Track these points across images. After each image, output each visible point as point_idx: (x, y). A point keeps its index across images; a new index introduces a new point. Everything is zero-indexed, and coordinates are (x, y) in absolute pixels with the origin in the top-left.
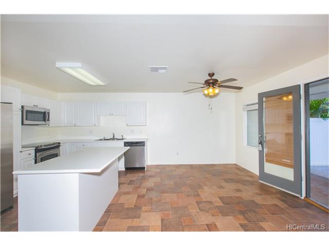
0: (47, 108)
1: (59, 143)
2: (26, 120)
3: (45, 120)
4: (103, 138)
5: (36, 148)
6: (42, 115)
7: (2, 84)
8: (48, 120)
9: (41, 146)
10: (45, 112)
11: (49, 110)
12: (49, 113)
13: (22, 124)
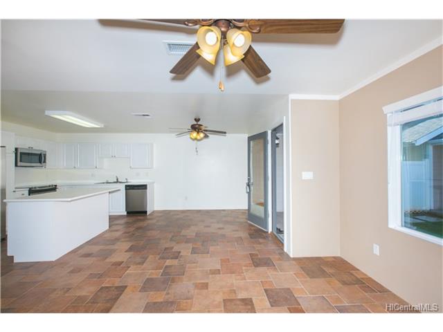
0: (44, 150)
1: (56, 186)
2: (21, 161)
3: (40, 162)
4: (105, 181)
5: (30, 188)
6: (38, 157)
7: (2, 129)
8: (45, 162)
9: (35, 188)
10: (41, 155)
11: (45, 152)
12: (45, 155)
13: (16, 165)
